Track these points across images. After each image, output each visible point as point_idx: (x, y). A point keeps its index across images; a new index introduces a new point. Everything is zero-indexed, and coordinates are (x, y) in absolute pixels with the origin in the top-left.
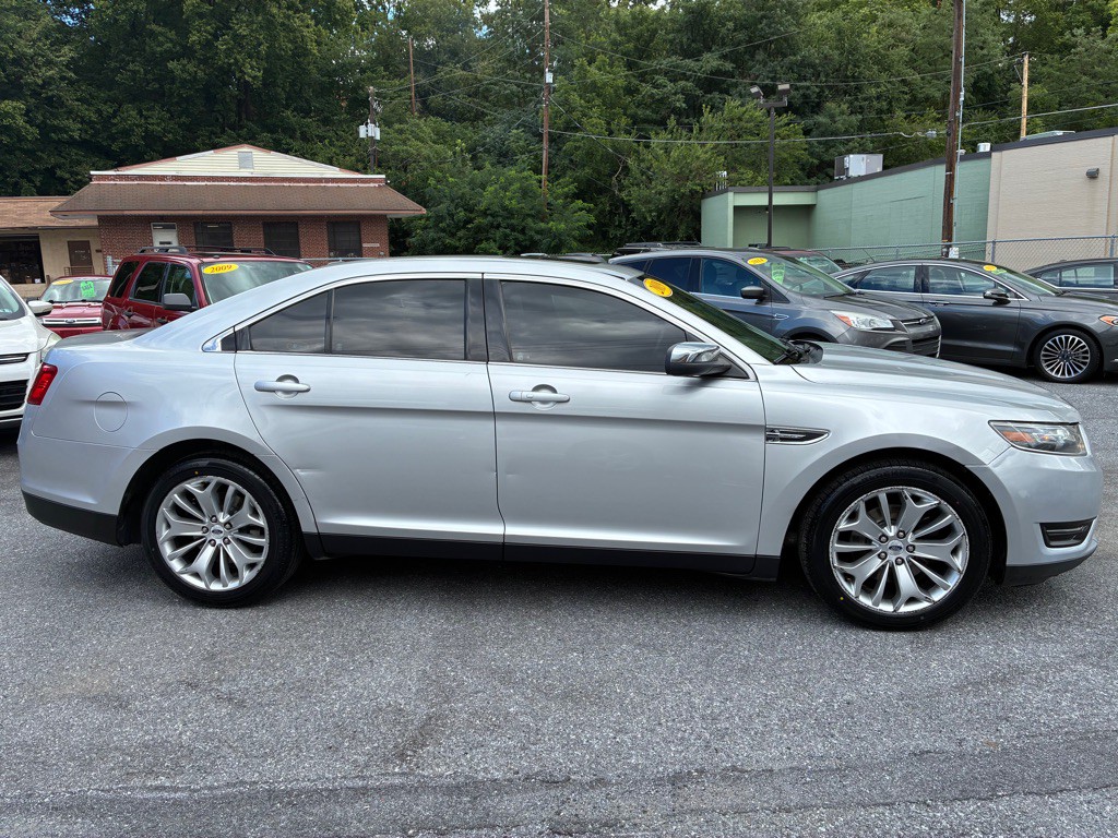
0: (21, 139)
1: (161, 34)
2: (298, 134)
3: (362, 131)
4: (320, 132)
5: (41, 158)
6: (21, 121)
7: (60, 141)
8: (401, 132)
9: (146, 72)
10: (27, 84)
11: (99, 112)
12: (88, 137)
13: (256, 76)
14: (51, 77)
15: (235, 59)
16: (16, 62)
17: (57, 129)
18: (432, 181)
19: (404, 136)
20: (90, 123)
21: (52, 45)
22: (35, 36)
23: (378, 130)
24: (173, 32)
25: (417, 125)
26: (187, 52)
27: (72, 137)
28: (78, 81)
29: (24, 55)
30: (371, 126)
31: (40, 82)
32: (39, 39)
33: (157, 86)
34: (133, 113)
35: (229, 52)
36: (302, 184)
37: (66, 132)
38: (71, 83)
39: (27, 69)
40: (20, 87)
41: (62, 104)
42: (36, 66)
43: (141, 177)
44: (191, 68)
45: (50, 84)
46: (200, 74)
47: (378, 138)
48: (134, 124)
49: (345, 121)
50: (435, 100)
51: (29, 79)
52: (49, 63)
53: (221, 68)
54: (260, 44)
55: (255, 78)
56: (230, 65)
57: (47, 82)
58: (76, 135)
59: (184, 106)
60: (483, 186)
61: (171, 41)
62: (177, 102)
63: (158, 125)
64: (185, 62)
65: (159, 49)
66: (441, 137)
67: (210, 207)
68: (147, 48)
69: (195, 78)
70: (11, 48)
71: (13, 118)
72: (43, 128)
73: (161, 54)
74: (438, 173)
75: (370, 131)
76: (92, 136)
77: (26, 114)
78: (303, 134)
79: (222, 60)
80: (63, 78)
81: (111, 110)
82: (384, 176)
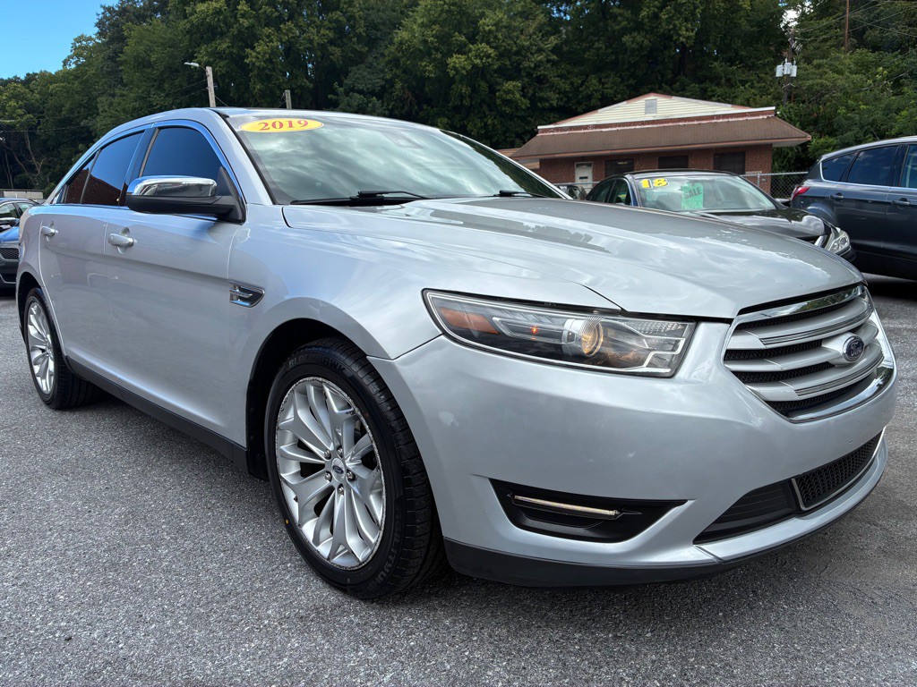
0: (517, 108)
1: (620, 14)
2: (723, 81)
3: (780, 71)
4: (744, 77)
5: (530, 121)
6: (518, 96)
7: (544, 109)
8: (819, 66)
9: (607, 47)
10: (525, 68)
11: (572, 84)
12: (562, 104)
13: (689, 37)
14: (541, 61)
15: (674, 25)
16: (517, 53)
17: (542, 100)
18: (842, 110)
19: (821, 70)
20: (565, 93)
21: (543, 36)
22: (531, 31)
23: (795, 68)
24: (629, 12)
25: (837, 59)
26: (638, 27)
27: (551, 104)
28: (558, 62)
29: (523, 47)
30: (788, 64)
31: (533, 65)
32: (535, 33)
33: (614, 57)
34: (594, 81)
35: (669, 21)
36: (696, 123)
37: (548, 102)
38: (554, 63)
39: (525, 56)
40: (520, 71)
41: (548, 81)
42: (531, 53)
43: (571, 128)
44: (639, 39)
45: (539, 66)
46: (646, 42)
47: (794, 75)
48: (595, 90)
49: (768, 63)
50: (872, 35)
51: (526, 64)
52: (540, 51)
53: (664, 34)
54: (696, 8)
55: (688, 38)
56: (670, 30)
57: (537, 66)
58: (555, 103)
59: (632, 70)
60: (898, 111)
61: (627, 19)
62: (627, 69)
63: (612, 88)
64: (636, 34)
65: (617, 27)
66: (864, 67)
67: (617, 147)
68: (609, 28)
69: (641, 46)
70: (515, 43)
71: (513, 94)
72: (533, 100)
73: (619, 30)
74: (850, 102)
75: (787, 69)
76: (566, 102)
77: (522, 90)
78: (728, 80)
79: (664, 27)
80: (548, 61)
81: (579, 82)
82: (774, 108)
